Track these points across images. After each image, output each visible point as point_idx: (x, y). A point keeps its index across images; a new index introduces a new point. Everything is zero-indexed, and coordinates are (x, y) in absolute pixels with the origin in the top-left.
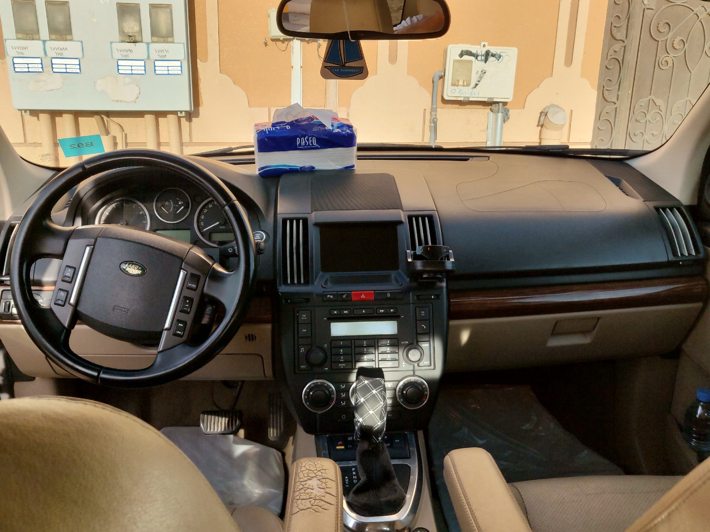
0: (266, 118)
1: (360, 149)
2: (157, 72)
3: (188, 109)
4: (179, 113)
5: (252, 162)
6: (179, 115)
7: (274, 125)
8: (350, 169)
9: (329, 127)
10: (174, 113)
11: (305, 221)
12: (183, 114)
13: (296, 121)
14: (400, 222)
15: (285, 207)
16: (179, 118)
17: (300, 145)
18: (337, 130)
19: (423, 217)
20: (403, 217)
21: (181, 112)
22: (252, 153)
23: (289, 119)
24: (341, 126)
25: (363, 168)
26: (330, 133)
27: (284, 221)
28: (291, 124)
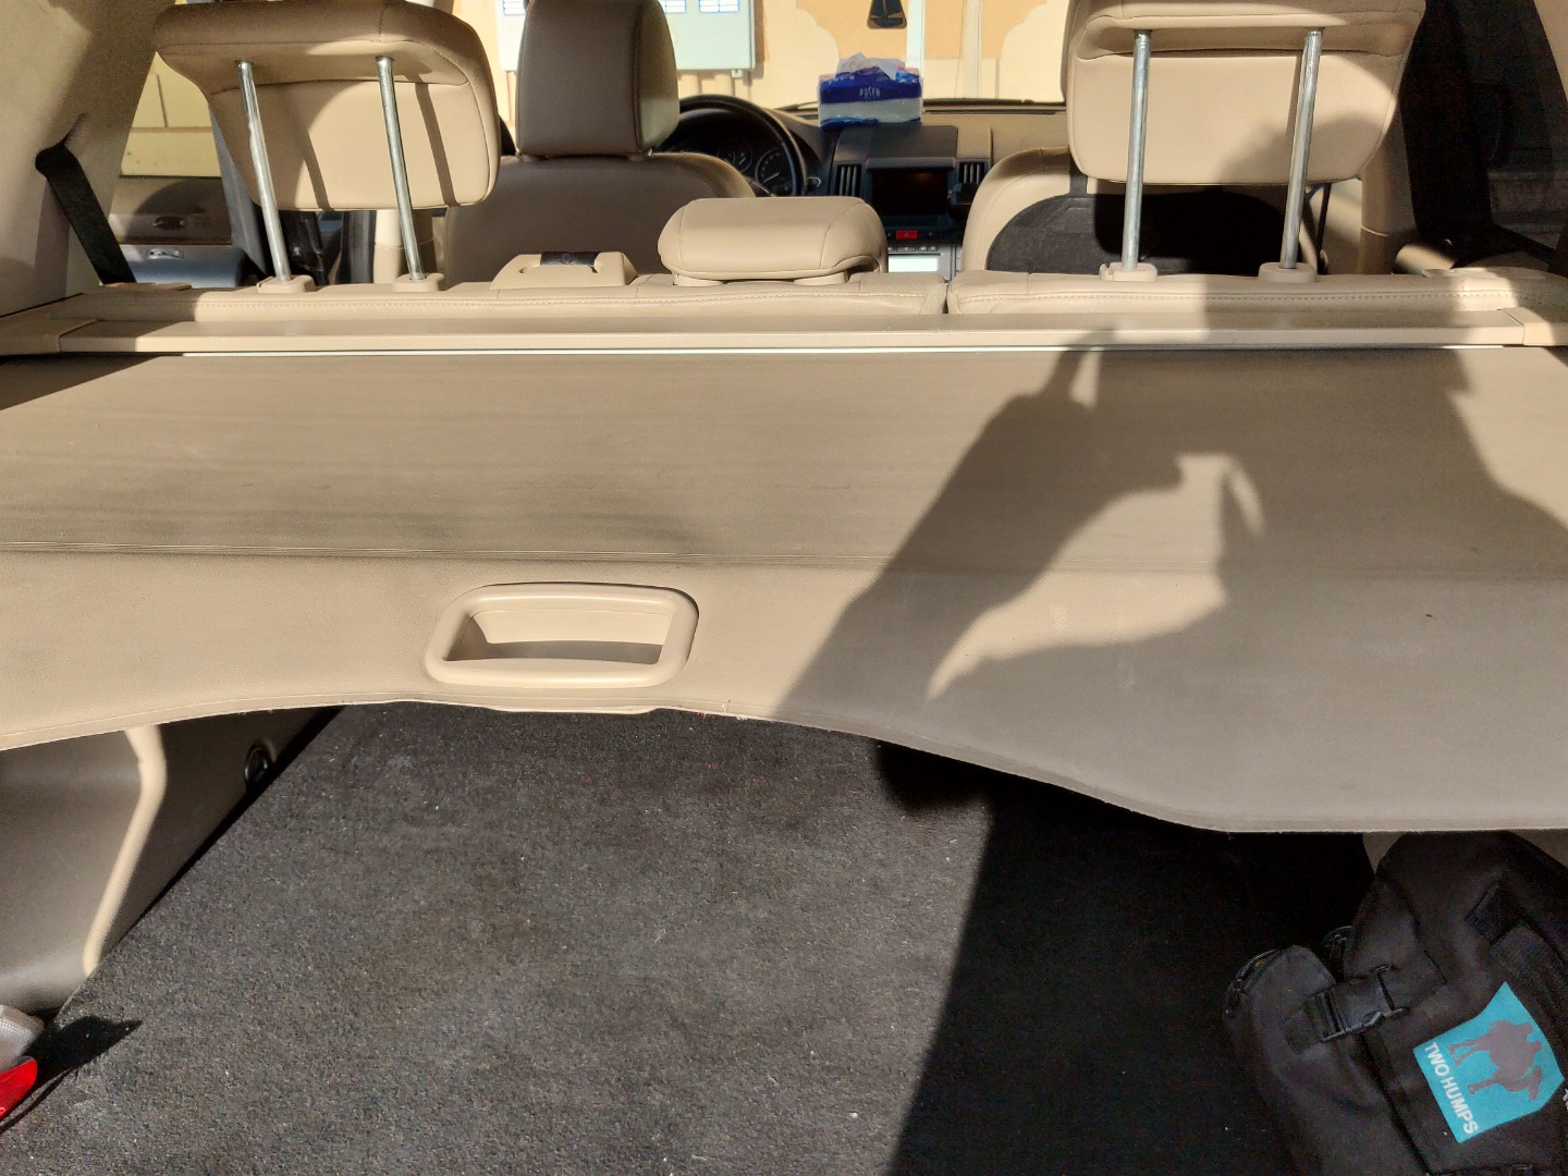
0: (831, 70)
1: (928, 103)
2: (702, 9)
3: (747, 66)
4: (733, 72)
5: (816, 117)
6: (734, 74)
7: (838, 75)
8: (916, 121)
9: (893, 78)
10: (727, 72)
11: (859, 167)
12: (740, 74)
13: (861, 71)
14: (951, 169)
15: (841, 156)
16: (733, 80)
17: (863, 95)
18: (903, 80)
19: (975, 164)
20: (954, 162)
21: (736, 71)
22: (816, 110)
23: (854, 69)
24: (908, 76)
25: (929, 120)
26: (895, 84)
27: (839, 168)
28: (855, 74)
